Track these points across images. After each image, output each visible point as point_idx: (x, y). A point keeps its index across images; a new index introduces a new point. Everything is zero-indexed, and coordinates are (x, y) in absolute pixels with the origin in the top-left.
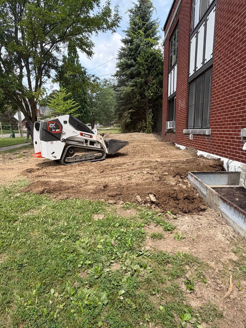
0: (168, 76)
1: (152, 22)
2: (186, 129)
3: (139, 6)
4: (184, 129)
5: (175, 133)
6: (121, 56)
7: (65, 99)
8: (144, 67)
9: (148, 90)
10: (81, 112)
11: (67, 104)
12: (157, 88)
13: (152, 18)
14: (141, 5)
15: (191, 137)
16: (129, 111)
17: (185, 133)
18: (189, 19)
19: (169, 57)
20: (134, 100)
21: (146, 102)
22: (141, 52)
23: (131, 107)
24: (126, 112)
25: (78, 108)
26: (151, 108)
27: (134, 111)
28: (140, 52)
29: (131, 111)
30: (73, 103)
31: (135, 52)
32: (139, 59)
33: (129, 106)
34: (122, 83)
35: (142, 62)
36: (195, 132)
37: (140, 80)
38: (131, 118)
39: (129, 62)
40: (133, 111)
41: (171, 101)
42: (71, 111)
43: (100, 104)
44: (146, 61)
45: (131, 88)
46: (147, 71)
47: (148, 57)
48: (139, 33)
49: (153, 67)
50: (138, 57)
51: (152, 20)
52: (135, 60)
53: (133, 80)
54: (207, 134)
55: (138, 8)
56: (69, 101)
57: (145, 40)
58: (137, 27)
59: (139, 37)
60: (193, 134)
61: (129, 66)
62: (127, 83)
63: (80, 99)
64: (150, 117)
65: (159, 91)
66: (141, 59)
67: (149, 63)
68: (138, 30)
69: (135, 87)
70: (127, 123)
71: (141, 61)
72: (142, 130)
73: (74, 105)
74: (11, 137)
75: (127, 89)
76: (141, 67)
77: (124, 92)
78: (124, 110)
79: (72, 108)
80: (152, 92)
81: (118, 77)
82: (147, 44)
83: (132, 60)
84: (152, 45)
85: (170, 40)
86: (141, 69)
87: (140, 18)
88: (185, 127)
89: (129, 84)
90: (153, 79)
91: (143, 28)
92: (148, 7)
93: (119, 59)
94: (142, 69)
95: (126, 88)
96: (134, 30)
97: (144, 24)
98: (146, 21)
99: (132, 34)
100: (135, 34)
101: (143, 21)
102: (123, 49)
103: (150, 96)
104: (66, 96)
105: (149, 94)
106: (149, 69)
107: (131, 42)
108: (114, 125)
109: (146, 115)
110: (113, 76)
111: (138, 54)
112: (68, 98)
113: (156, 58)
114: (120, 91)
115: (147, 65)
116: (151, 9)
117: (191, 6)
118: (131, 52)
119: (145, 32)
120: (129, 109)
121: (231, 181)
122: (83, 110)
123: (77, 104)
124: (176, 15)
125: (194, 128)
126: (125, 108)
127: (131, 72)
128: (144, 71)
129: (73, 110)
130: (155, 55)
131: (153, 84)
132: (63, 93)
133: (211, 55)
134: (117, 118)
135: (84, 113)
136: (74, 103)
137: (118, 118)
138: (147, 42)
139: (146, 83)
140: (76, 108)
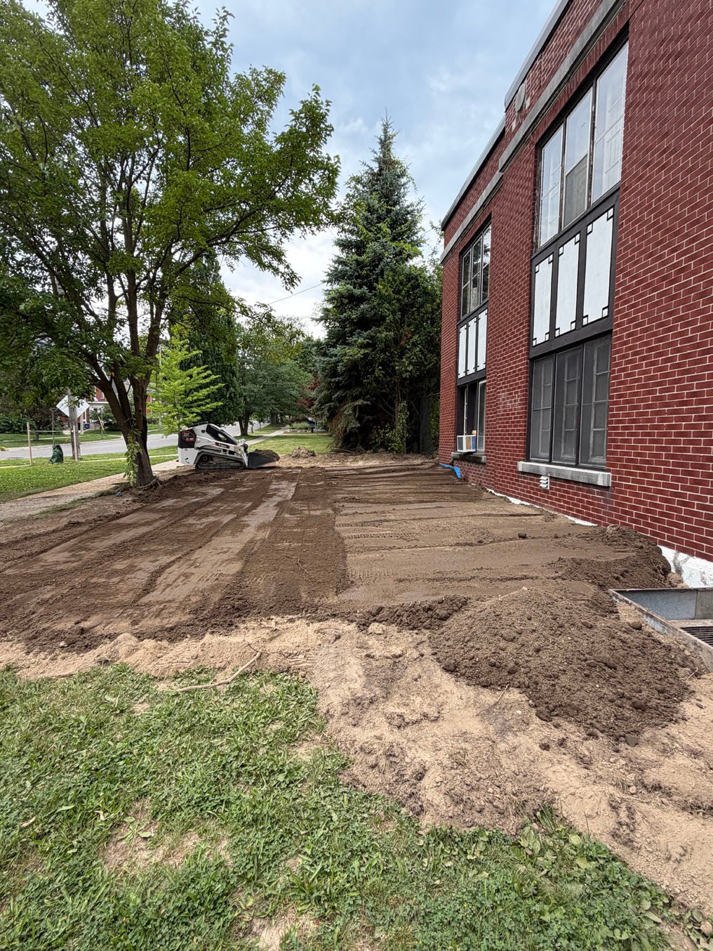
0: (458, 333)
1: (408, 207)
2: (524, 461)
3: (376, 170)
4: (520, 460)
5: (484, 464)
6: (335, 276)
7: (184, 365)
8: (393, 304)
9: (401, 358)
10: (223, 396)
11: (191, 376)
12: (422, 353)
13: (406, 198)
14: (381, 169)
15: (544, 482)
16: (356, 403)
17: (525, 471)
18: (529, 221)
19: (459, 289)
20: (368, 378)
21: (395, 383)
22: (386, 273)
23: (361, 393)
24: (347, 406)
25: (217, 387)
26: (405, 399)
27: (369, 403)
28: (382, 271)
29: (360, 402)
30: (205, 374)
31: (371, 271)
32: (380, 287)
33: (356, 391)
34: (338, 338)
35: (389, 295)
36: (559, 474)
37: (383, 335)
38: (359, 419)
39: (357, 292)
40: (365, 403)
41: (469, 389)
42: (200, 394)
43: (264, 377)
44: (397, 292)
45: (362, 351)
46: (399, 315)
47: (401, 284)
48: (380, 229)
49: (412, 305)
50: (377, 282)
51: (406, 204)
52: (371, 288)
53: (365, 334)
54: (600, 483)
55: (373, 174)
56: (195, 370)
57: (394, 244)
58: (375, 216)
59: (379, 238)
60: (551, 477)
61: (354, 300)
62: (350, 340)
63: (219, 364)
64: (401, 418)
65: (426, 360)
66: (384, 286)
67: (404, 297)
68: (377, 223)
69: (370, 349)
70: (350, 431)
71: (386, 291)
72: (384, 446)
73: (208, 380)
74: (54, 460)
75: (352, 352)
76: (387, 305)
77: (345, 361)
78: (342, 400)
79: (202, 387)
80: (410, 363)
81: (327, 324)
82: (396, 255)
83: (365, 288)
84: (410, 256)
85: (461, 254)
86: (385, 309)
87: (381, 197)
88: (522, 456)
89: (355, 341)
90: (413, 333)
91: (388, 220)
92: (399, 177)
93: (328, 282)
94: (389, 310)
95: (349, 351)
96: (368, 223)
97: (389, 211)
98: (395, 204)
99: (365, 231)
100: (371, 231)
101: (387, 202)
102: (339, 261)
103: (407, 371)
104: (188, 357)
105: (405, 367)
106: (404, 310)
107: (360, 247)
108: (295, 425)
109: (394, 413)
110: (317, 320)
111: (377, 275)
112: (191, 362)
113: (418, 286)
114: (336, 356)
115: (399, 300)
116: (403, 180)
117: (535, 194)
118: (362, 269)
119: (392, 227)
120: (355, 398)
121: (702, 610)
122: (228, 390)
123: (213, 377)
124: (483, 205)
125: (550, 463)
126: (346, 395)
127: (362, 313)
128: (394, 313)
129: (204, 392)
130: (417, 280)
131: (413, 343)
132: (180, 350)
133: (604, 309)
134: (325, 418)
135: (230, 398)
136: (209, 376)
137: (328, 418)
138: (398, 250)
139: (396, 341)
140: (212, 387)
